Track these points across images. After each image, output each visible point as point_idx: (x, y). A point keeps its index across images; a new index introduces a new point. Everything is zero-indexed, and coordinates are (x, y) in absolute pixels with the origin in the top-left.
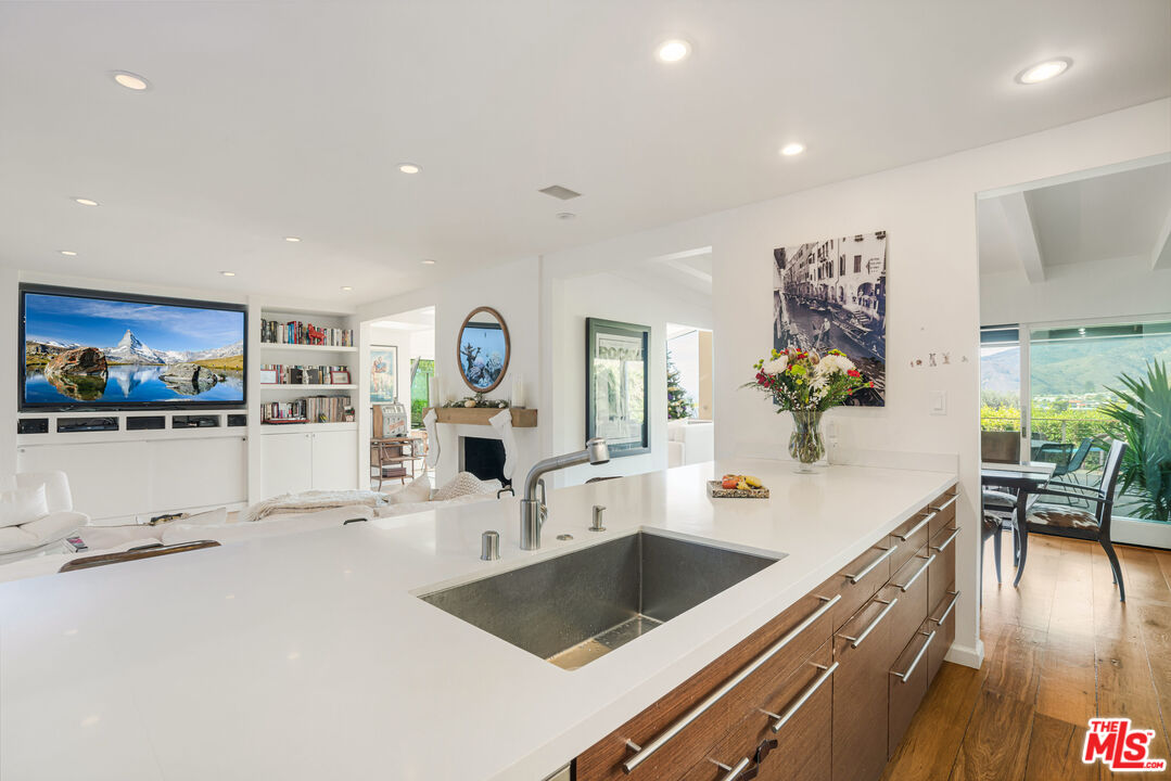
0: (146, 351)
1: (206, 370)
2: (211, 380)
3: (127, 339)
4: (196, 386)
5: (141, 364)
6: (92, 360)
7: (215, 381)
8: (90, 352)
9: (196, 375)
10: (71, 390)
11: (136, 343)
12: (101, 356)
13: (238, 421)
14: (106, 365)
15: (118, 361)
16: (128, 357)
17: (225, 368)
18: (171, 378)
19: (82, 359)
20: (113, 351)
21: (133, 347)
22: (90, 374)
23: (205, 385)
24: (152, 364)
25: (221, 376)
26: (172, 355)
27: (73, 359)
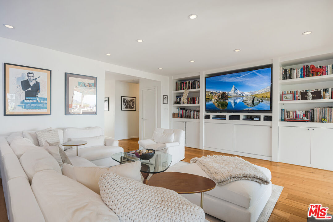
0: (239, 92)
1: (256, 98)
2: (258, 102)
3: (233, 88)
4: (253, 104)
5: (237, 97)
6: (224, 96)
7: (259, 102)
8: (224, 93)
9: (253, 100)
10: (219, 106)
11: (236, 90)
12: (226, 95)
13: (269, 119)
14: (228, 98)
15: (231, 96)
16: (234, 95)
17: (262, 97)
18: (246, 101)
19: (221, 96)
20: (229, 93)
21: (235, 91)
22: (224, 100)
23: (256, 103)
24: (240, 96)
25: (261, 100)
26: (246, 93)
27: (219, 96)
